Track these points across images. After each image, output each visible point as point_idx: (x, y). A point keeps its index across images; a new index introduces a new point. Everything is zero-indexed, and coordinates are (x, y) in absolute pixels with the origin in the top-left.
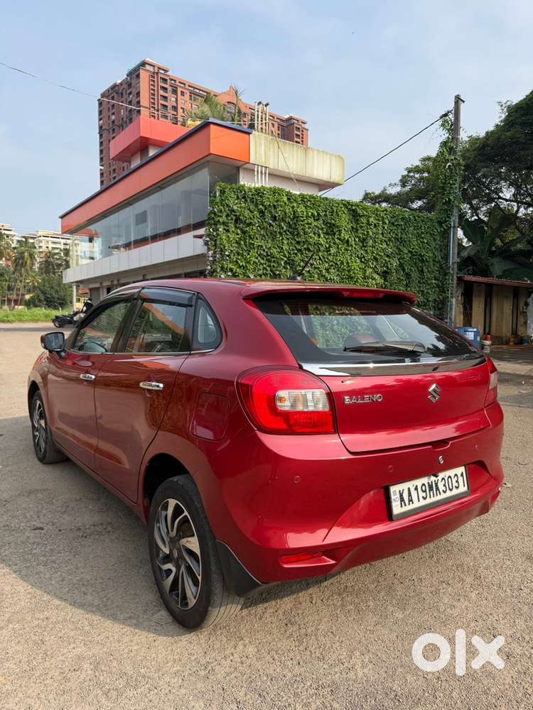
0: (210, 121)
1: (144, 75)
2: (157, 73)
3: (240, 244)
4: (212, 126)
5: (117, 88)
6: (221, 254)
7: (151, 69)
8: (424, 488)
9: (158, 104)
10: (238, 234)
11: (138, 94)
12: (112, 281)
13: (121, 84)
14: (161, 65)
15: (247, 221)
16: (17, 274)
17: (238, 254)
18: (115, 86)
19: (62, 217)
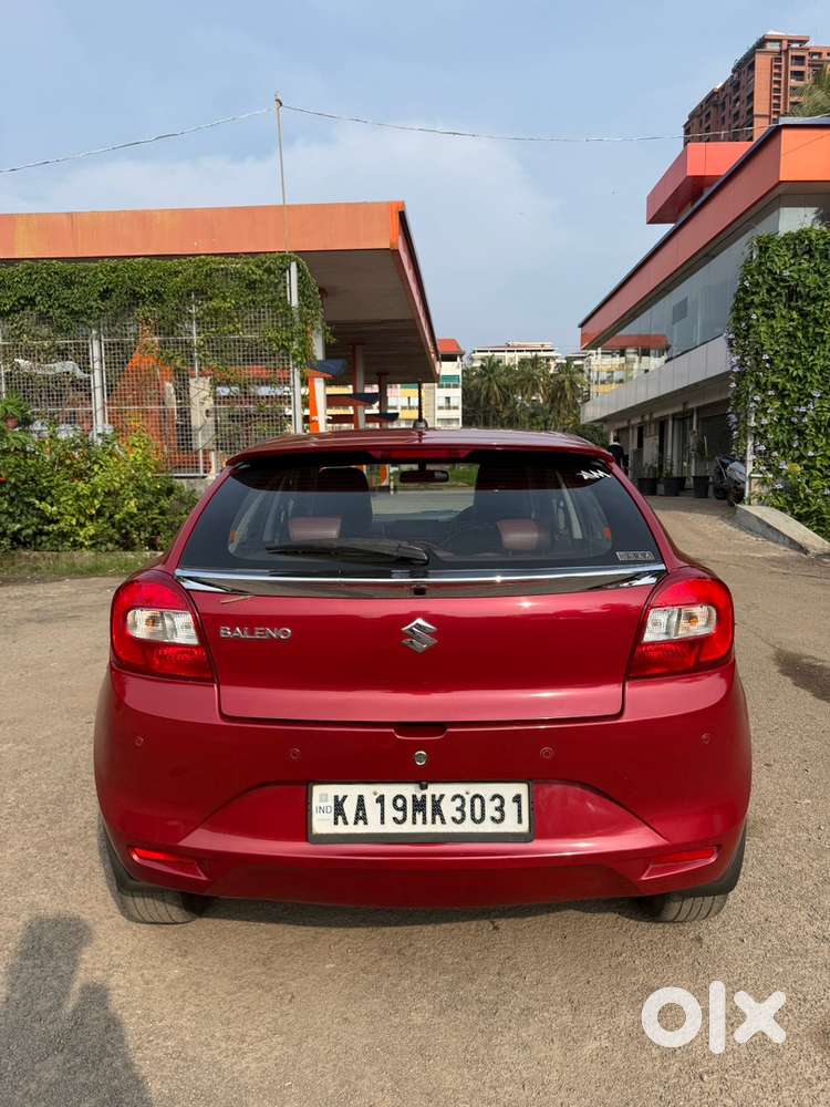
0: (780, 124)
1: (762, 63)
2: (786, 51)
3: (796, 337)
4: (784, 132)
5: (715, 98)
6: (756, 359)
7: (775, 47)
8: (400, 803)
9: (785, 103)
10: (793, 320)
11: (751, 97)
12: (642, 417)
13: (723, 89)
14: (793, 34)
15: (812, 295)
16: (554, 413)
17: (791, 355)
18: (713, 94)
19: (582, 325)
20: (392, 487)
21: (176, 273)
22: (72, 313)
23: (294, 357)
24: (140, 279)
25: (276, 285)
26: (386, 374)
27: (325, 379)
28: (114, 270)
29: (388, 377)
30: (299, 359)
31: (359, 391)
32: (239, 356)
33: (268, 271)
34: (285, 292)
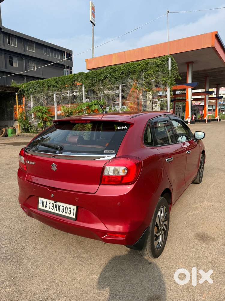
8: (53, 205)
20: (219, 119)
21: (139, 65)
22: (115, 78)
23: (169, 84)
24: (131, 68)
25: (165, 65)
26: (219, 84)
27: (191, 88)
28: (125, 66)
29: (220, 85)
30: (170, 85)
31: (207, 91)
32: (154, 85)
33: (163, 61)
34: (167, 66)
